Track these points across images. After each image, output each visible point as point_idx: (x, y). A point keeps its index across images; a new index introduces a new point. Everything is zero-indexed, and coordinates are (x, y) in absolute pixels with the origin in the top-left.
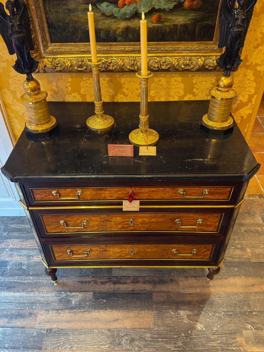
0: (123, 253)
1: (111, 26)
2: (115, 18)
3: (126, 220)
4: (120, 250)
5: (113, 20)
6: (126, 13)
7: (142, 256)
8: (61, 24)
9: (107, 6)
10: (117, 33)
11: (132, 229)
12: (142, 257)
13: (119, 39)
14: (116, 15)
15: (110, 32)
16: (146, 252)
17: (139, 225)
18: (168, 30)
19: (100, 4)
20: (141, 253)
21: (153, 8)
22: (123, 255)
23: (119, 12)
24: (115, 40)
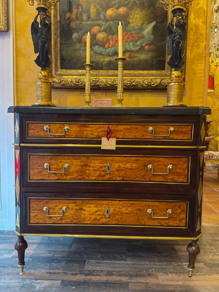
0: (99, 215)
1: (100, 60)
2: (103, 55)
3: (104, 165)
4: (96, 209)
5: (102, 56)
6: (110, 52)
7: (118, 220)
8: (69, 58)
9: (98, 48)
10: (103, 64)
11: (109, 179)
12: (117, 222)
13: (104, 68)
14: (103, 53)
15: (99, 63)
16: (122, 213)
17: (115, 173)
18: (136, 63)
19: (94, 46)
20: (116, 214)
21: (126, 50)
22: (98, 218)
23: (105, 51)
24: (102, 69)
